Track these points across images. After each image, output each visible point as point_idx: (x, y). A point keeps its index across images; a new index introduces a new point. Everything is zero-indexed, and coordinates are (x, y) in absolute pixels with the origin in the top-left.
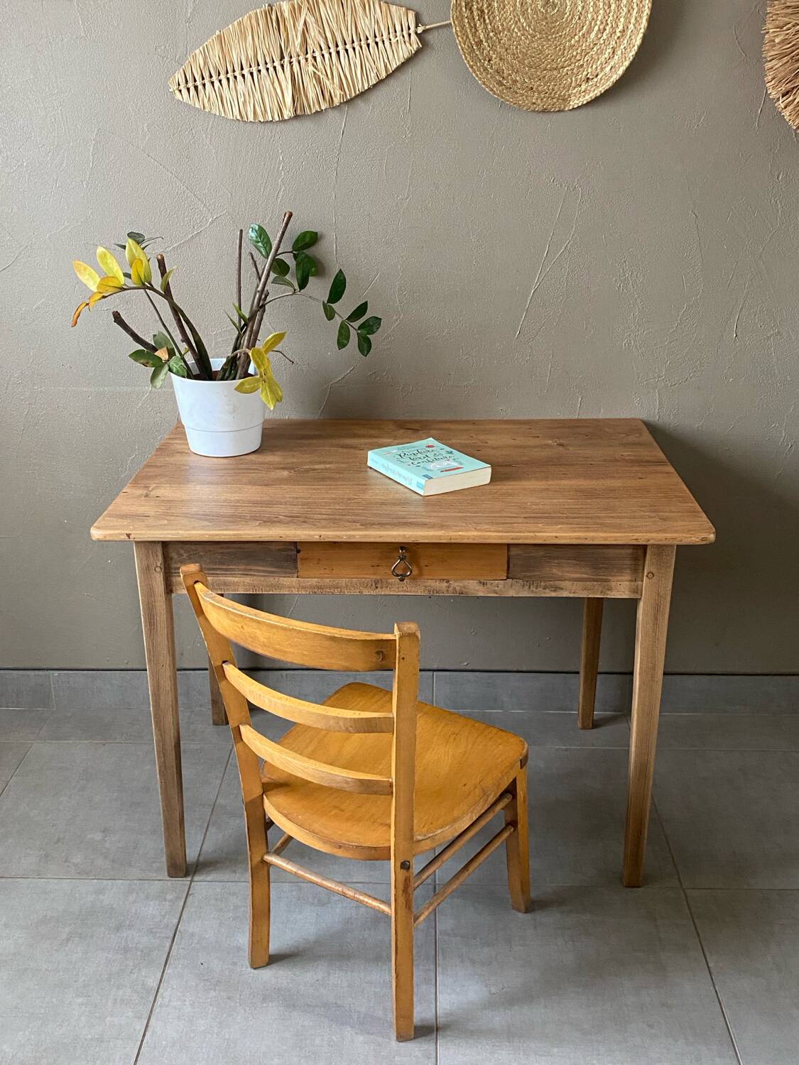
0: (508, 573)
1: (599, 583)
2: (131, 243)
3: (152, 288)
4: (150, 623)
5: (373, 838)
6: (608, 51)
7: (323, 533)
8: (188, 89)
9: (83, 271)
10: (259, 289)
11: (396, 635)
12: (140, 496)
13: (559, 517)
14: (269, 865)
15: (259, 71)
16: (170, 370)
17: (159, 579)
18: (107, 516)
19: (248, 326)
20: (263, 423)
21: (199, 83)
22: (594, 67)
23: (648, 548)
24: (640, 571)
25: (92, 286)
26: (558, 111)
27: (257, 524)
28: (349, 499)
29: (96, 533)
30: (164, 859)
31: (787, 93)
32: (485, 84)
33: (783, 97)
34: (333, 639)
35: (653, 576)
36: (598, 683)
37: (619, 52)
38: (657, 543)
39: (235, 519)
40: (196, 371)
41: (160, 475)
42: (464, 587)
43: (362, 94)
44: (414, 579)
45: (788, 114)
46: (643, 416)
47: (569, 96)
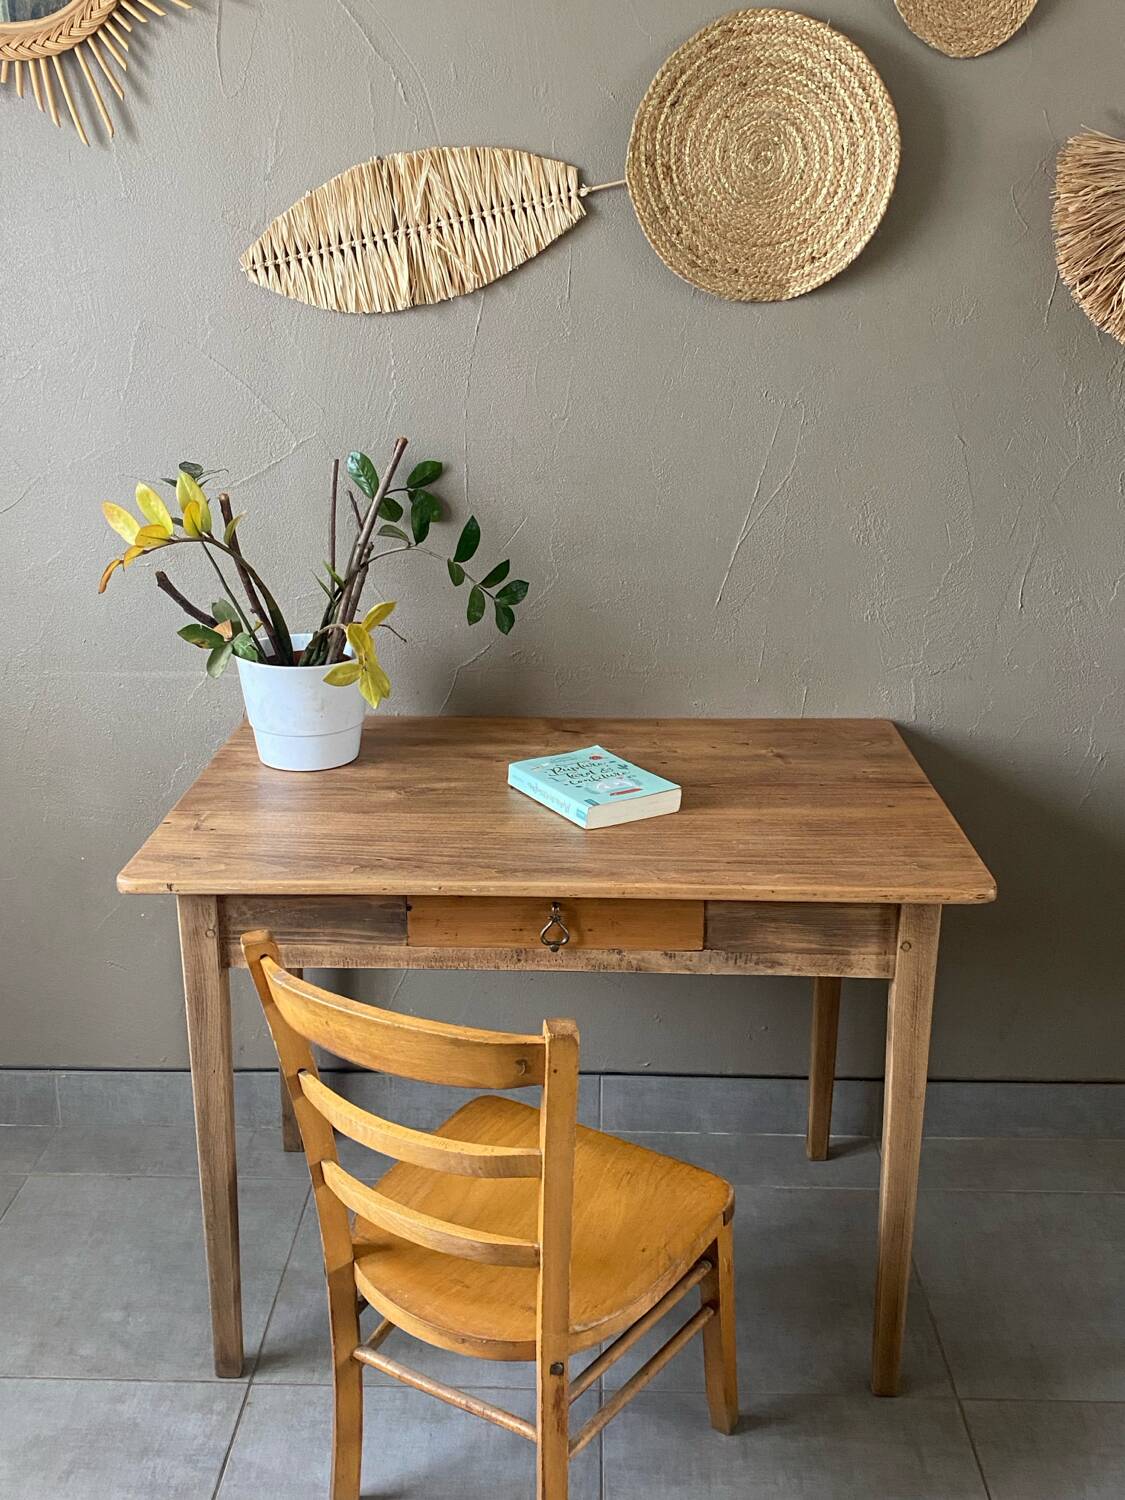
0: (705, 941)
1: (834, 956)
2: (184, 479)
3: (212, 540)
4: (197, 1010)
5: (510, 1327)
6: (841, 221)
7: (443, 884)
8: (266, 269)
9: (117, 517)
10: (361, 541)
11: (545, 1037)
12: (188, 828)
13: (776, 863)
14: (361, 1364)
15: (364, 245)
16: (235, 652)
17: (211, 947)
18: (138, 858)
19: (344, 591)
20: (363, 723)
21: (281, 261)
22: (822, 242)
23: (903, 907)
24: (892, 940)
25: (130, 538)
26: (773, 301)
27: (352, 870)
28: (482, 833)
29: (124, 883)
30: (212, 1350)
31: (1087, 278)
32: (672, 265)
33: (1081, 283)
34: (456, 1042)
35: (911, 947)
36: (834, 1094)
37: (856, 223)
38: (915, 901)
39: (323, 862)
40: (270, 651)
41: (217, 797)
42: (643, 960)
43: (504, 278)
44: (572, 948)
45: (1088, 306)
46: (895, 716)
47: (788, 281)
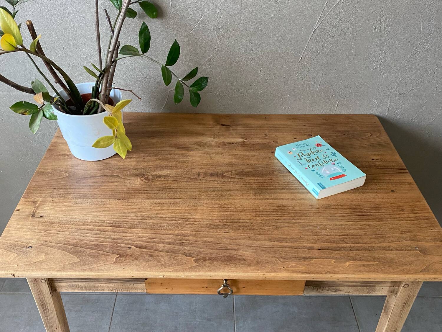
1: (368, 288)
4: (43, 308)
7: (166, 274)
12: (29, 215)
16: (44, 115)
17: (45, 286)
19: (104, 75)
35: (408, 286)
39: (99, 251)
41: (46, 185)
